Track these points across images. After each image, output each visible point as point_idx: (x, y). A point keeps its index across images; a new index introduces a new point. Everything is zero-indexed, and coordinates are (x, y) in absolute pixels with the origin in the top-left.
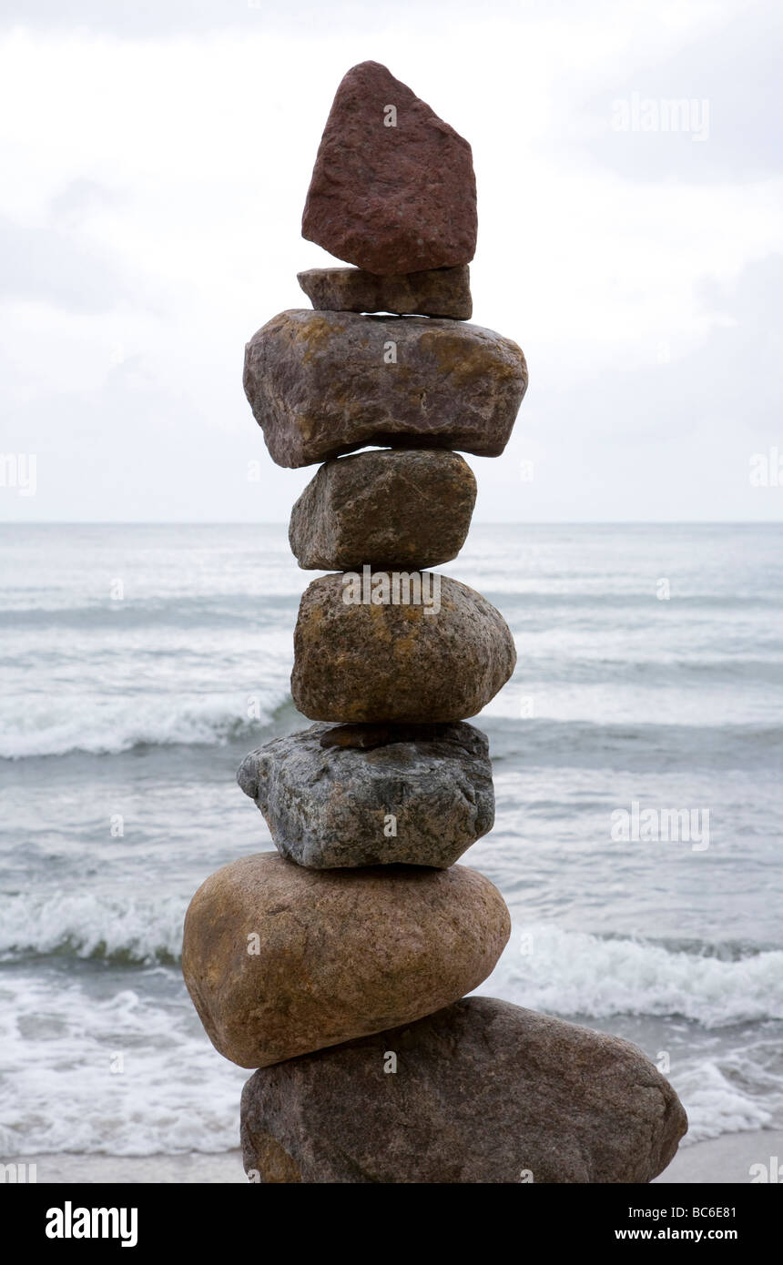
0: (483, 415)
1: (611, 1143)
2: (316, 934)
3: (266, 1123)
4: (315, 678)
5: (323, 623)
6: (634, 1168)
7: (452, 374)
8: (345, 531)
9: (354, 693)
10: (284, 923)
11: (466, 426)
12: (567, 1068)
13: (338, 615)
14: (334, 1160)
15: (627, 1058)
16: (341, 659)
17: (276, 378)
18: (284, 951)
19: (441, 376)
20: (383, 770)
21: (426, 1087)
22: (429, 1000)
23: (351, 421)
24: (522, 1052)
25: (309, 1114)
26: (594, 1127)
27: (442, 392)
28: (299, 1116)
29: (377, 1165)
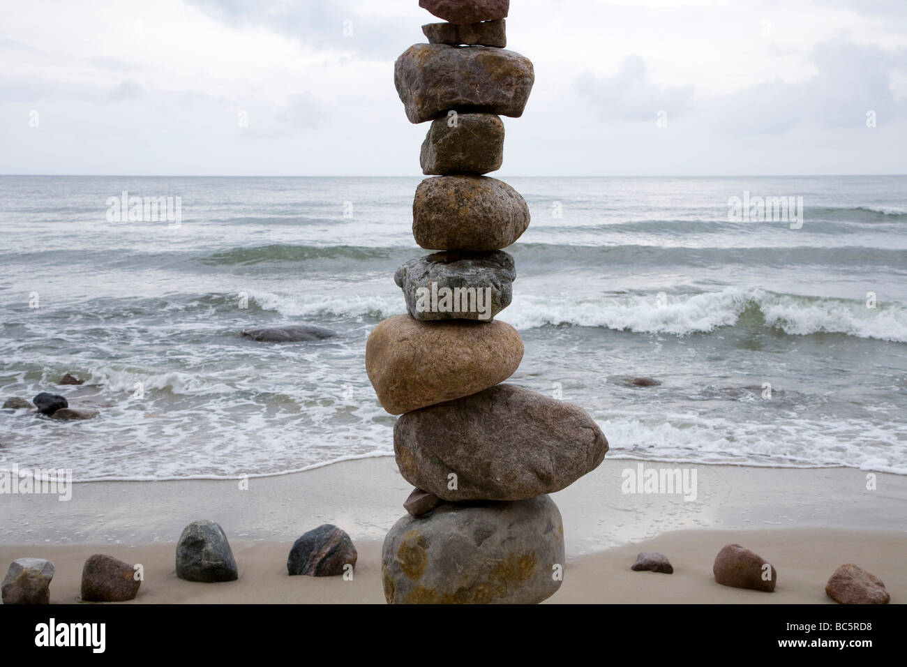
0: (508, 95)
1: (566, 454)
2: (419, 351)
3: (403, 441)
4: (422, 227)
5: (425, 200)
6: (577, 465)
7: (493, 75)
8: (439, 155)
9: (440, 235)
10: (404, 345)
11: (499, 101)
12: (546, 418)
13: (432, 195)
14: (431, 458)
15: (577, 415)
16: (433, 218)
17: (407, 78)
18: (404, 359)
19: (487, 76)
20: (453, 273)
21: (475, 425)
22: (476, 384)
23: (441, 99)
24: (525, 410)
25: (420, 436)
26: (557, 446)
27: (487, 84)
28: (415, 437)
29: (451, 461)
